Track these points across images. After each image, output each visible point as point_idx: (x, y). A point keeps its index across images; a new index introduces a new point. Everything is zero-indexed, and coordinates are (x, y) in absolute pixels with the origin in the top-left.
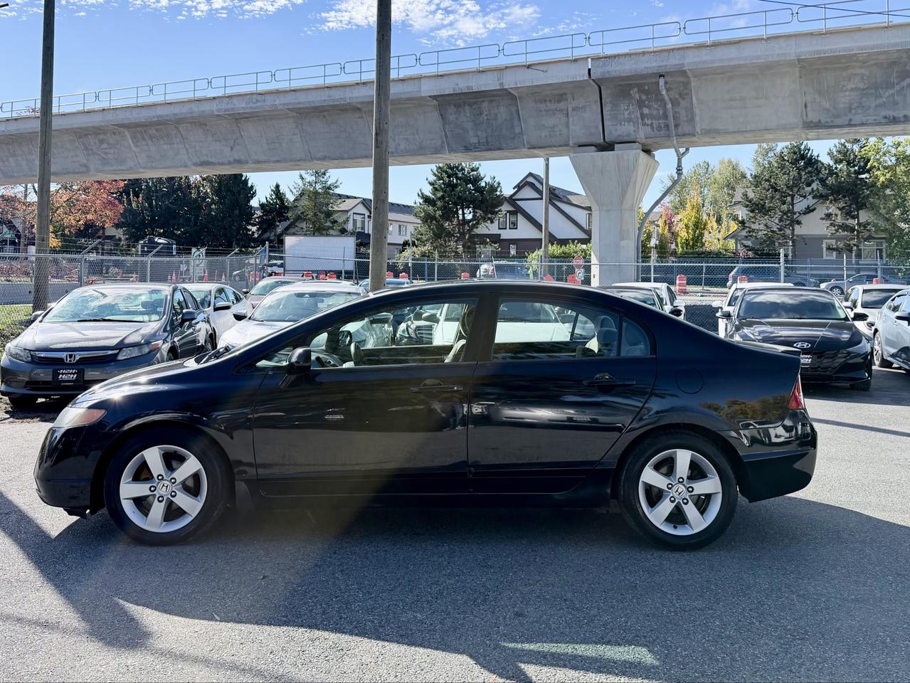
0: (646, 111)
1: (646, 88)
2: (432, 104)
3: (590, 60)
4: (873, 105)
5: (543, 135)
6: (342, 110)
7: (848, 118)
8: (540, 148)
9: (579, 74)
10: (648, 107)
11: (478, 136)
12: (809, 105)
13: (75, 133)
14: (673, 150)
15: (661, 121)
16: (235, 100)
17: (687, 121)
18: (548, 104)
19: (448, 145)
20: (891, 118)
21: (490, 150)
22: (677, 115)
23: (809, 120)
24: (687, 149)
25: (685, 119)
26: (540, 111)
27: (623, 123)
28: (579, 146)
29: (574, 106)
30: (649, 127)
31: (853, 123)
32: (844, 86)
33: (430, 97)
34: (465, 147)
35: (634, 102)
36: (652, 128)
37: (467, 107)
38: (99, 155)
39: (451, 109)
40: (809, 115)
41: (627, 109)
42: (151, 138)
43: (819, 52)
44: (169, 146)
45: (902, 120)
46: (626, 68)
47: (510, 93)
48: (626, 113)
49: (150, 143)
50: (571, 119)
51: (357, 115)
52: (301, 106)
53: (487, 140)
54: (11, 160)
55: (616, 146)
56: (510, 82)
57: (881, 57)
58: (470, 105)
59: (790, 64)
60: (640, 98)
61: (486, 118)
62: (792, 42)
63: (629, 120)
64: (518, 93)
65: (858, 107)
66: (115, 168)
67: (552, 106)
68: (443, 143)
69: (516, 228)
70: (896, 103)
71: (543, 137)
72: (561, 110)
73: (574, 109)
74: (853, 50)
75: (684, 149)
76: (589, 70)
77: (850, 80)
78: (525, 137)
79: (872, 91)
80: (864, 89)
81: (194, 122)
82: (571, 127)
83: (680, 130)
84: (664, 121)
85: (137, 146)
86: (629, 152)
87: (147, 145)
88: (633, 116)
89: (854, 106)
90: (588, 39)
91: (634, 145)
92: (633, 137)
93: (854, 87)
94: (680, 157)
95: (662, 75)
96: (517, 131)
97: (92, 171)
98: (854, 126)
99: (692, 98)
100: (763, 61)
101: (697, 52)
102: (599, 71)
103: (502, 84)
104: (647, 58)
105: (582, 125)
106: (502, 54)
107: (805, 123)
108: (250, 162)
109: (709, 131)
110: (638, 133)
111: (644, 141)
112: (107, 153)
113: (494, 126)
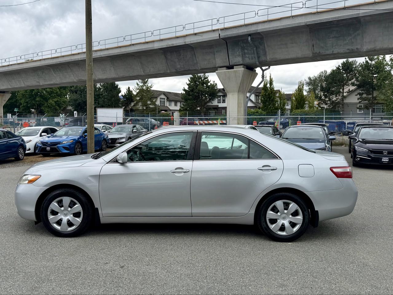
0: (246, 51)
1: (245, 41)
2: (160, 52)
3: (220, 30)
4: (342, 44)
5: (206, 63)
6: (126, 56)
7: (332, 50)
8: (205, 69)
9: (216, 36)
10: (246, 49)
11: (180, 65)
12: (314, 45)
13: (33, 69)
14: (260, 68)
15: (252, 55)
18: (206, 50)
19: (169, 69)
20: (351, 50)
21: (186, 70)
22: (259, 52)
23: (315, 52)
24: (269, 67)
25: (262, 54)
26: (204, 53)
27: (237, 57)
28: (220, 67)
29: (217, 50)
30: (248, 58)
31: (334, 52)
32: (329, 36)
33: (158, 49)
34: (176, 69)
35: (240, 48)
36: (249, 58)
38: (43, 78)
39: (169, 54)
40: (315, 50)
41: (238, 51)
42: (60, 70)
43: (315, 21)
44: (67, 74)
45: (356, 50)
46: (235, 33)
47: (191, 46)
50: (216, 56)
51: (134, 58)
52: (110, 55)
53: (184, 66)
54: (13, 81)
55: (234, 67)
56: (189, 41)
58: (176, 52)
59: (304, 27)
60: (243, 45)
61: (182, 57)
62: (303, 17)
63: (239, 56)
64: (194, 46)
65: (336, 45)
67: (208, 51)
68: (167, 68)
70: (353, 43)
72: (212, 52)
74: (329, 19)
76: (219, 34)
77: (332, 33)
78: (199, 64)
79: (341, 38)
80: (338, 37)
82: (216, 59)
83: (261, 59)
84: (254, 55)
85: (55, 74)
86: (240, 69)
87: (59, 73)
88: (241, 53)
89: (334, 45)
90: (218, 21)
91: (242, 66)
92: (241, 62)
93: (333, 36)
94: (263, 71)
95: (250, 35)
96: (195, 62)
97: (41, 84)
98: (335, 54)
99: (264, 45)
100: (291, 26)
101: (263, 24)
102: (224, 34)
103: (185, 42)
104: (243, 28)
105: (220, 59)
106: (184, 29)
107: (313, 53)
108: (97, 79)
109: (273, 59)
110: (243, 61)
111: (246, 64)
112: (45, 77)
113: (186, 60)
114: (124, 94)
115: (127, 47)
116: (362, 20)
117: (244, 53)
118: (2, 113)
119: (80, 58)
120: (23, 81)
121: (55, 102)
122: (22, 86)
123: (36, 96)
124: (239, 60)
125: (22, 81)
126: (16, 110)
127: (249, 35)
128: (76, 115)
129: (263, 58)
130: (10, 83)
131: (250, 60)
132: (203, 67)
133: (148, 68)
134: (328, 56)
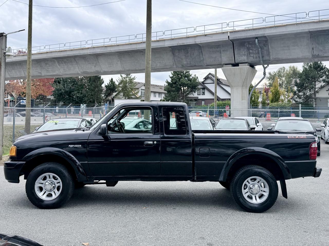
0: (251, 51)
1: (251, 42)
2: (169, 49)
3: (229, 32)
5: (212, 60)
6: (136, 52)
8: (210, 65)
9: (225, 38)
10: (252, 50)
11: (187, 61)
12: (314, 48)
14: (262, 66)
15: (257, 55)
16: (96, 49)
17: (267, 55)
18: (213, 49)
19: (176, 64)
21: (192, 66)
22: (263, 53)
23: (314, 54)
25: (266, 54)
26: (211, 52)
27: (242, 56)
28: (226, 65)
29: (223, 50)
30: (252, 57)
32: (327, 41)
33: (169, 47)
34: (182, 65)
35: (246, 48)
36: (254, 58)
37: (182, 50)
38: (46, 69)
39: (177, 51)
40: (314, 52)
41: (244, 51)
42: (65, 62)
43: (317, 28)
44: (71, 66)
46: (243, 35)
47: (199, 45)
48: (243, 52)
49: (64, 64)
50: (222, 55)
52: (121, 51)
53: (190, 63)
54: (13, 71)
55: (239, 64)
56: (198, 41)
58: (184, 50)
59: (306, 33)
60: (249, 46)
61: (190, 54)
62: (307, 25)
63: (244, 55)
64: (202, 45)
67: (215, 50)
68: (174, 64)
69: (205, 95)
71: (212, 61)
72: (218, 51)
75: (267, 65)
76: (229, 36)
78: (205, 62)
81: (81, 57)
82: (222, 57)
83: (264, 59)
84: (258, 55)
85: (60, 66)
86: (245, 67)
88: (246, 53)
90: (228, 24)
91: (247, 64)
92: (246, 61)
94: (265, 68)
95: (257, 38)
96: (202, 59)
97: (43, 75)
99: (269, 46)
100: (296, 32)
101: (270, 29)
102: (232, 37)
103: (196, 42)
104: (251, 31)
105: (226, 57)
107: (313, 55)
108: (102, 71)
109: (276, 58)
110: (248, 60)
111: (250, 62)
112: (48, 68)
113: (193, 57)
114: (106, 85)
115: (138, 45)
117: (249, 53)
119: (89, 53)
120: (24, 72)
122: (22, 76)
124: (244, 58)
125: (22, 72)
129: (266, 58)
130: (9, 72)
131: (254, 59)
132: (208, 64)
133: (155, 63)
134: (325, 58)
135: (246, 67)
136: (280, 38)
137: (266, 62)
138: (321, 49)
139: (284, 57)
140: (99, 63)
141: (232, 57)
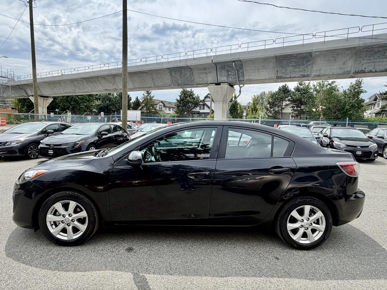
0: (230, 73)
1: (230, 66)
2: (167, 70)
3: (212, 57)
4: (298, 71)
5: (200, 80)
6: (142, 73)
7: (290, 75)
8: (200, 84)
9: (210, 61)
11: (181, 80)
12: (278, 71)
13: (70, 81)
14: (238, 86)
16: (112, 71)
18: (201, 71)
19: (173, 83)
20: (303, 75)
21: (185, 85)
22: (239, 74)
23: (278, 76)
24: (244, 85)
25: (241, 76)
26: (199, 73)
27: (223, 77)
28: (211, 84)
29: (209, 71)
31: (291, 77)
32: (289, 65)
33: (166, 68)
34: (178, 84)
35: (226, 70)
36: (232, 78)
37: (178, 72)
38: (78, 87)
39: (173, 72)
40: (278, 74)
41: (224, 72)
42: (91, 82)
43: (281, 53)
44: (96, 84)
45: (307, 76)
46: (223, 59)
47: (190, 67)
48: (224, 74)
50: (208, 75)
51: (147, 74)
53: (184, 82)
54: (55, 89)
55: (221, 84)
56: (189, 64)
57: (300, 55)
58: (179, 71)
59: (272, 57)
60: (228, 69)
61: (183, 75)
62: (273, 50)
63: (225, 76)
64: (192, 67)
65: (293, 72)
66: (82, 91)
67: (202, 71)
70: (305, 70)
72: (205, 73)
73: (209, 72)
74: (291, 53)
75: (242, 85)
76: (212, 60)
77: (291, 63)
78: (195, 81)
79: (297, 67)
80: (295, 66)
81: (102, 77)
82: (208, 78)
84: (235, 76)
85: (88, 85)
87: (90, 84)
88: (226, 74)
89: (292, 71)
90: (211, 50)
91: (226, 83)
92: (226, 81)
93: (292, 65)
94: (240, 87)
96: (193, 79)
97: (77, 92)
98: (292, 78)
99: (243, 69)
100: (264, 57)
101: (244, 54)
102: (215, 60)
103: (186, 64)
104: (229, 56)
105: (211, 78)
106: (186, 55)
107: (277, 77)
108: (118, 89)
109: (248, 79)
110: (227, 80)
111: (229, 82)
112: (80, 87)
113: (186, 78)
114: (133, 101)
115: (143, 67)
116: (313, 54)
117: (229, 74)
118: (46, 111)
119: (107, 74)
121: (85, 106)
122: (62, 93)
123: (71, 101)
124: (224, 79)
125: (62, 89)
126: (57, 111)
127: (233, 62)
128: (103, 115)
129: (241, 79)
130: (52, 90)
132: (198, 83)
133: (157, 82)
135: (226, 86)
136: (252, 62)
137: (242, 82)
138: (284, 71)
139: (255, 78)
140: (115, 82)
141: (215, 78)
